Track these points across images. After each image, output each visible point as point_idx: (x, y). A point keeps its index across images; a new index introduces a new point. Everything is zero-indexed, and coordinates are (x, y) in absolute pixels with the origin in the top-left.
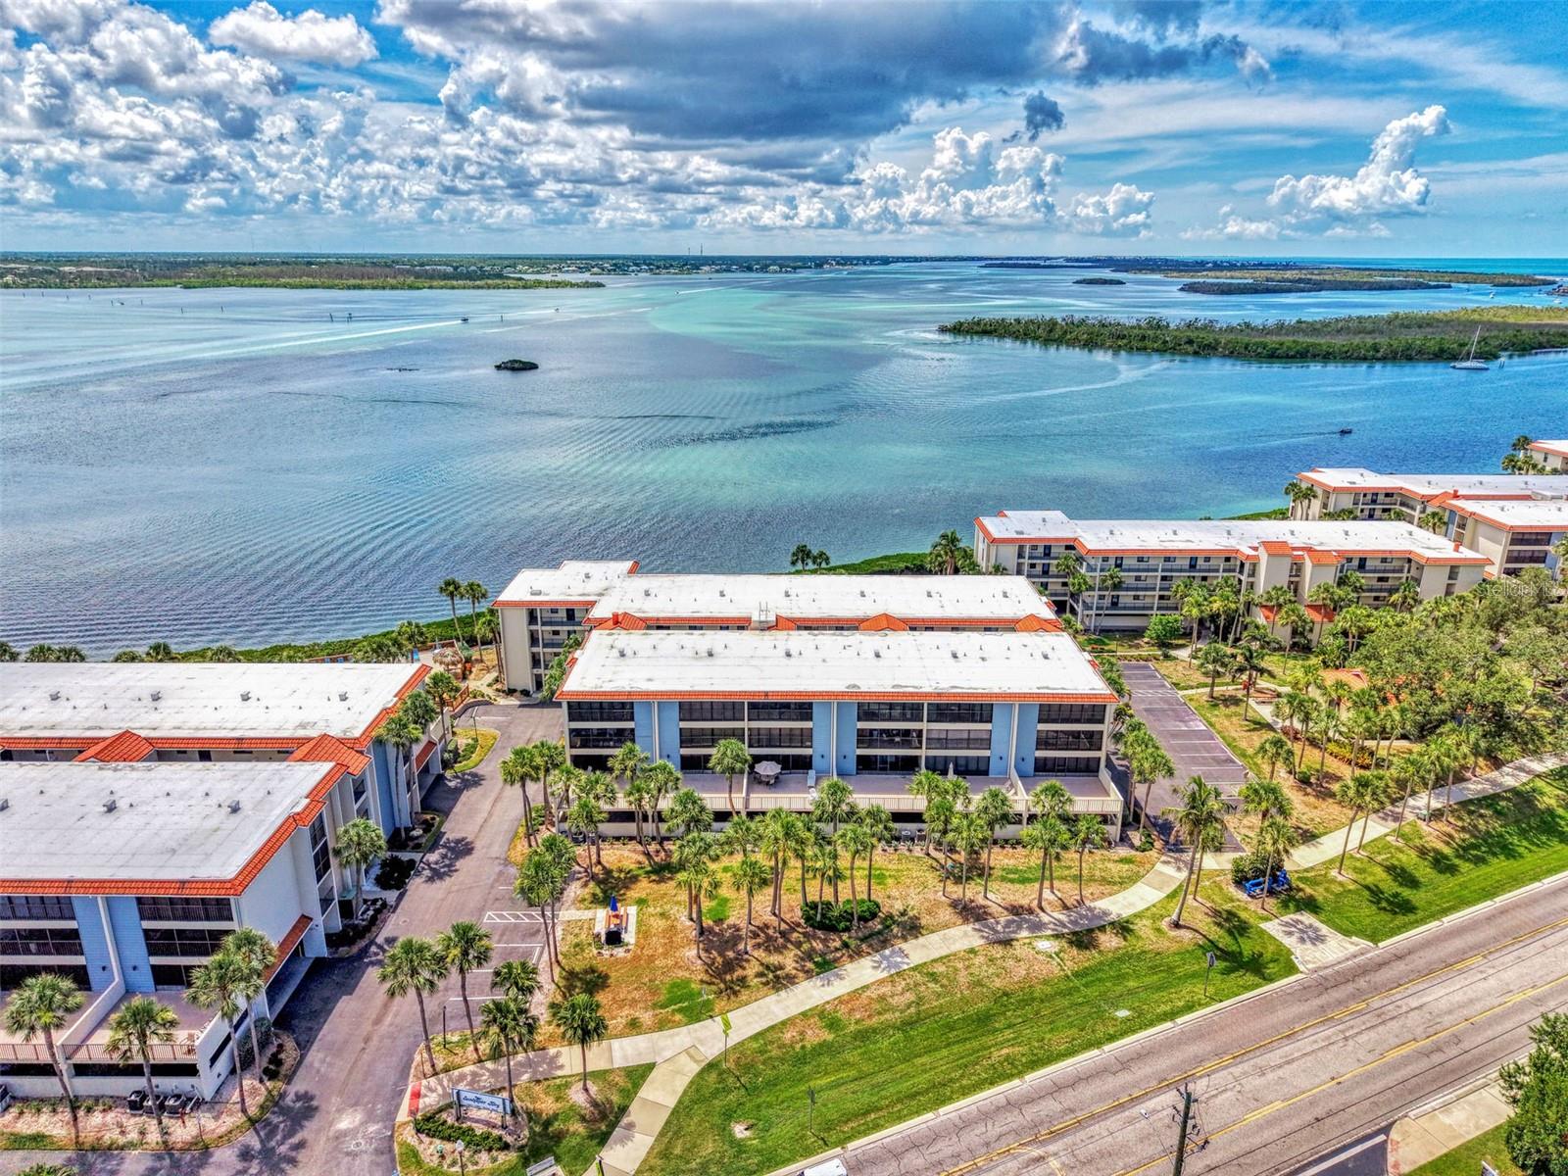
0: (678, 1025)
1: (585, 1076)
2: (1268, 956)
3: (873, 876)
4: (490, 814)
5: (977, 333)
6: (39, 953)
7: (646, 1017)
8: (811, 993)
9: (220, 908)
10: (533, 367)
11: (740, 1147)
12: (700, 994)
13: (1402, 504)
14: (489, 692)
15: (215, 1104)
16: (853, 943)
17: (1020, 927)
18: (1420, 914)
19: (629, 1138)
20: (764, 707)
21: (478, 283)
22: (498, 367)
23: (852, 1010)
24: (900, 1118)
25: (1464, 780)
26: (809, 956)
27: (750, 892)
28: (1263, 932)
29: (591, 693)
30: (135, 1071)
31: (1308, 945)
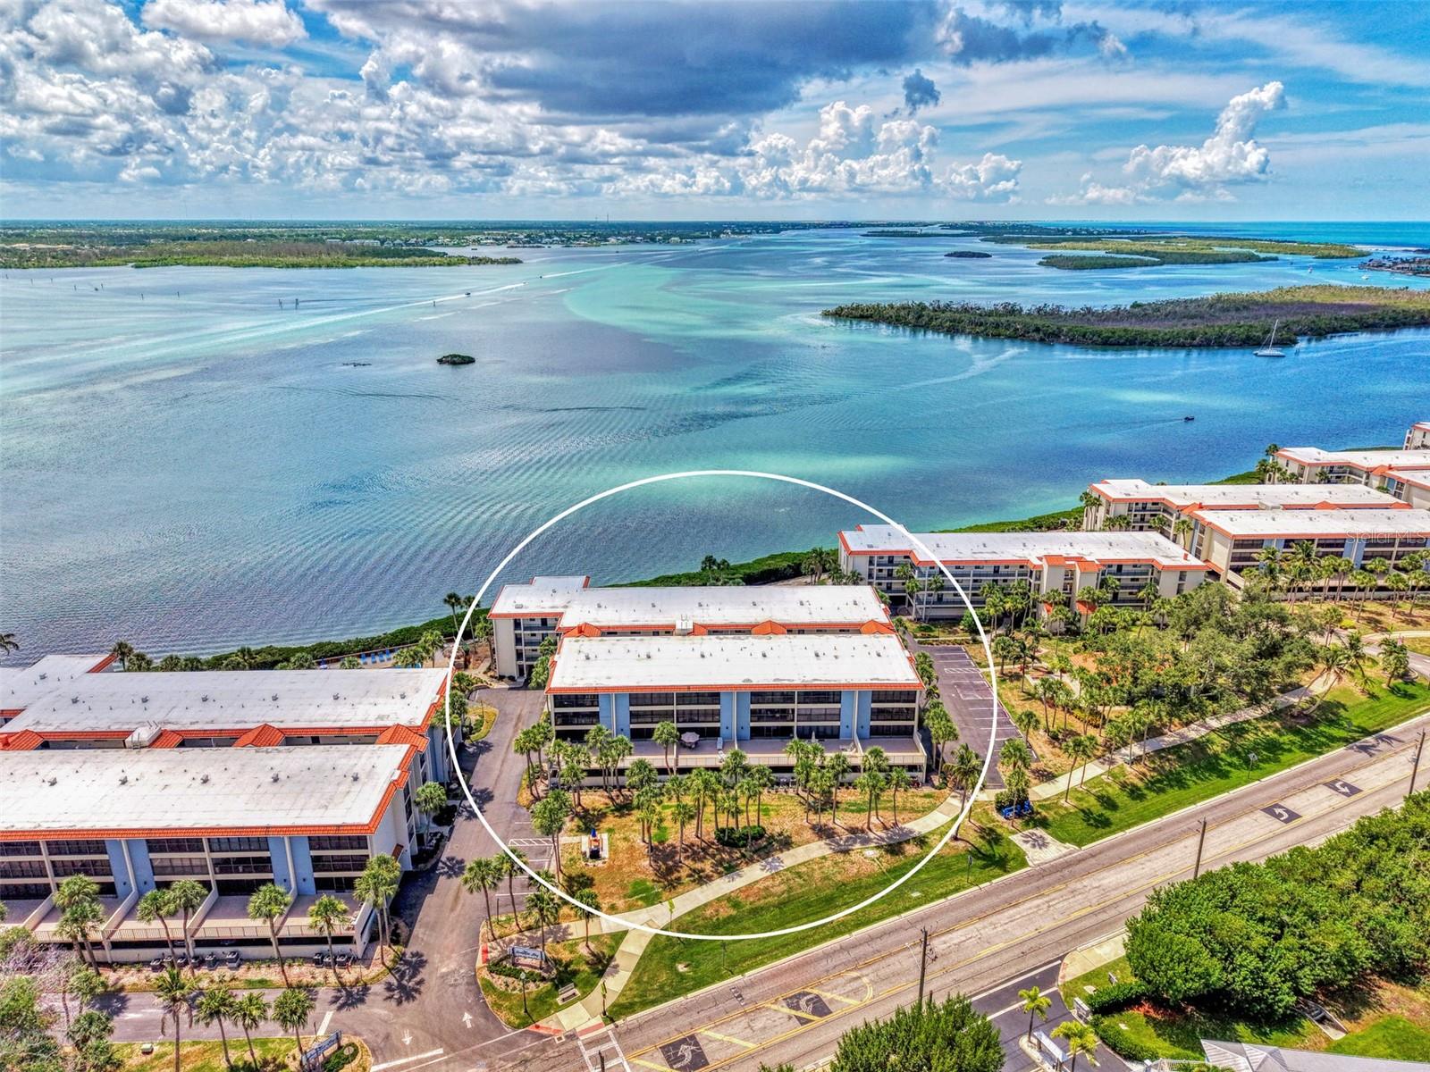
0: (641, 907)
1: (587, 939)
2: (1010, 856)
3: (763, 810)
4: (501, 772)
5: (855, 317)
6: (244, 872)
7: (620, 903)
8: (722, 886)
9: (361, 842)
10: (470, 361)
11: (682, 976)
12: (653, 888)
13: (1165, 511)
14: (485, 678)
15: (365, 960)
16: (748, 854)
17: (855, 842)
18: (1113, 827)
19: (617, 972)
20: (686, 696)
21: (406, 260)
22: (440, 361)
23: (747, 897)
24: (777, 958)
25: (1163, 734)
26: (720, 863)
27: (683, 824)
28: (1010, 842)
29: (570, 689)
30: (322, 941)
31: (1037, 849)
